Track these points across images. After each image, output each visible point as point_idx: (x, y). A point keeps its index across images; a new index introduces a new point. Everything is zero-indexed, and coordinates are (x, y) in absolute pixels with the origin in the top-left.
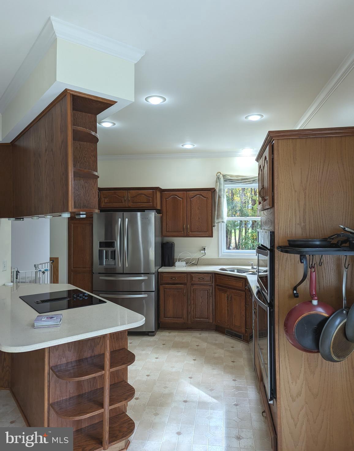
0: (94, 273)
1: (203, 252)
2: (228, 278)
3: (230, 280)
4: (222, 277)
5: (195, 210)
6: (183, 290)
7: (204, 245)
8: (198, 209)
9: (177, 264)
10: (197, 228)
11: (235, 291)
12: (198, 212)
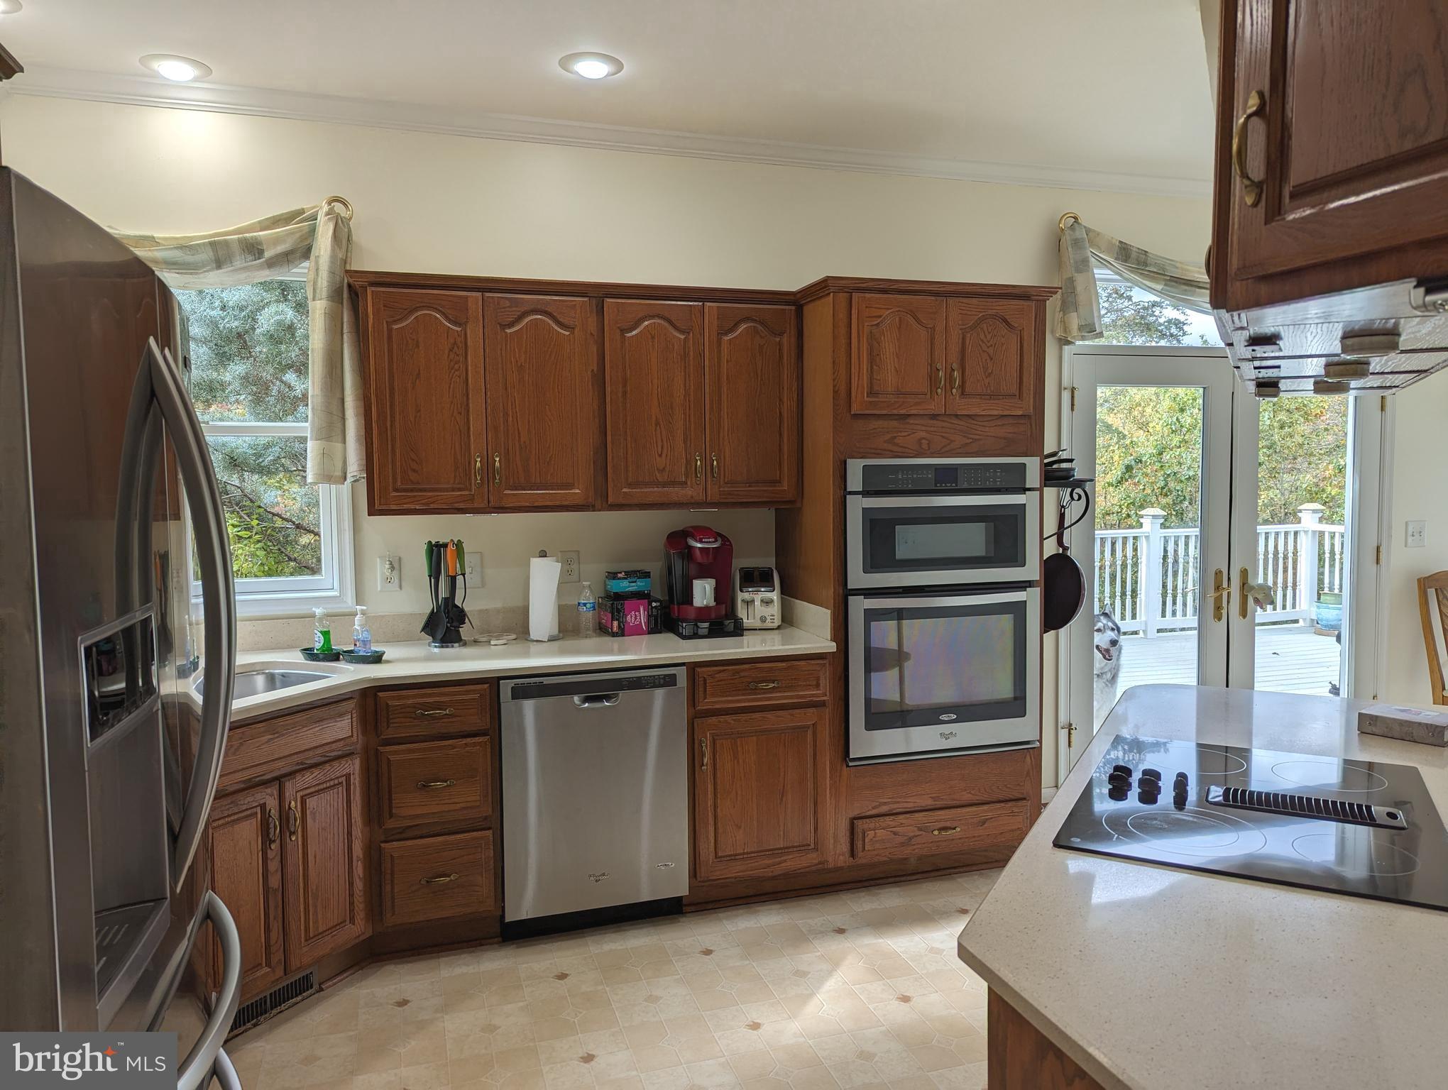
11: (315, 771)
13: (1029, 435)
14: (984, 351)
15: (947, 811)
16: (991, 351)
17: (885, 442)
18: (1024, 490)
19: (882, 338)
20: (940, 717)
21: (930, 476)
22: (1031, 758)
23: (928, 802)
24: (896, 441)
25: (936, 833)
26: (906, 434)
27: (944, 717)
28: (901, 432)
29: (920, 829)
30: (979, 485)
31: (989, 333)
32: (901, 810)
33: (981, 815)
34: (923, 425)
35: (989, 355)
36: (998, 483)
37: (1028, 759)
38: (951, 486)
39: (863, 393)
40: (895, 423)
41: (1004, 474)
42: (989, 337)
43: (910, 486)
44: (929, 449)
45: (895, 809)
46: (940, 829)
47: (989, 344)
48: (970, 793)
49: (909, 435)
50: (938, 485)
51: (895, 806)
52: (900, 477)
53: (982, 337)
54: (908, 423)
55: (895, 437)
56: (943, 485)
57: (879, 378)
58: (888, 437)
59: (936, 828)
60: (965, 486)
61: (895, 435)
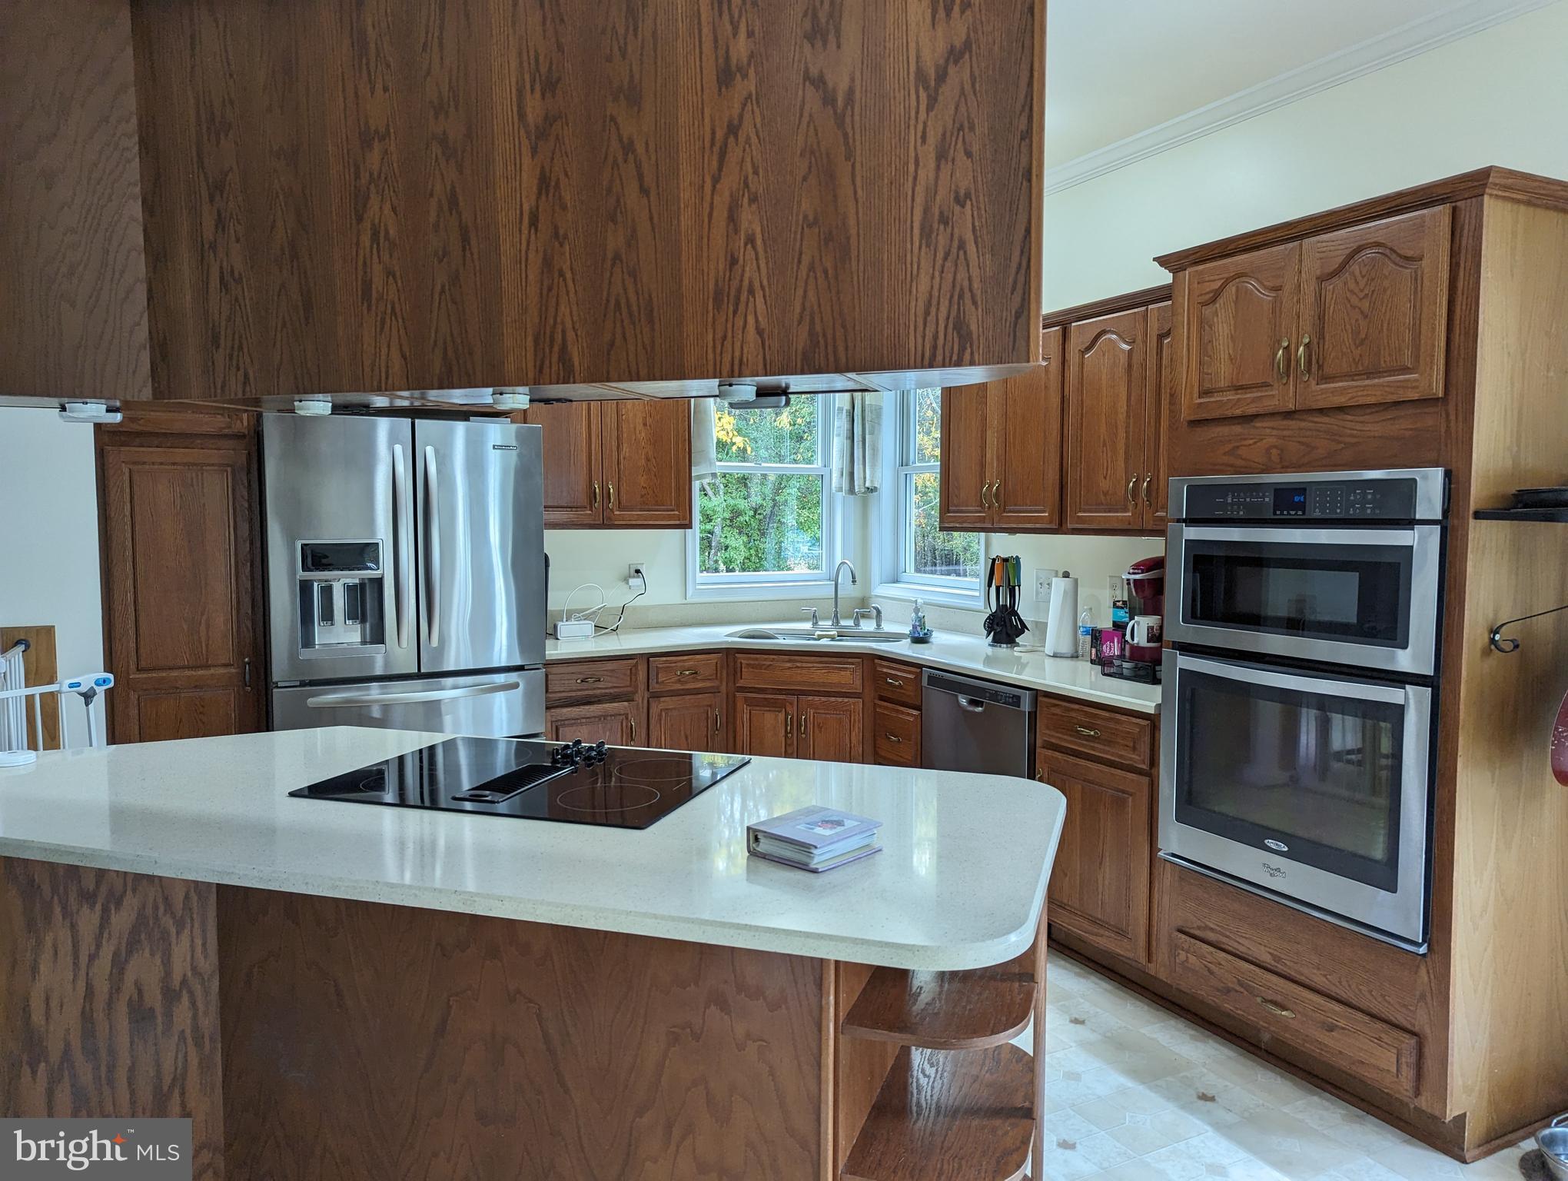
0: (280, 684)
1: (635, 582)
2: (790, 661)
3: (799, 665)
4: (765, 660)
5: (635, 429)
6: (627, 718)
7: (636, 561)
8: (645, 424)
9: (564, 628)
10: (642, 496)
11: (823, 699)
12: (643, 434)
13: (1443, 430)
14: (1353, 307)
15: (1282, 981)
16: (1366, 304)
17: (1225, 454)
18: (1410, 523)
19: (1215, 320)
20: (1266, 841)
21: (1267, 499)
22: (1428, 973)
23: (1266, 958)
24: (1240, 452)
25: (1259, 1000)
26: (1251, 442)
27: (1270, 843)
28: (1245, 439)
29: (1241, 984)
30: (1339, 513)
31: (1363, 277)
32: (1230, 948)
33: (1330, 1015)
34: (1273, 428)
35: (1362, 312)
36: (1369, 511)
37: (1423, 971)
38: (1296, 514)
39: (1191, 393)
40: (1237, 429)
41: (1378, 496)
42: (1362, 283)
43: (1241, 513)
44: (1281, 462)
45: (1224, 943)
46: (1266, 1001)
47: (1362, 295)
48: (1325, 976)
49: (1255, 443)
50: (1278, 512)
51: (1224, 940)
52: (1229, 500)
53: (1352, 285)
54: (1255, 427)
55: (1238, 447)
56: (1285, 512)
57: (1210, 371)
58: (1228, 447)
59: (1264, 995)
60: (1317, 514)
61: (1238, 444)
